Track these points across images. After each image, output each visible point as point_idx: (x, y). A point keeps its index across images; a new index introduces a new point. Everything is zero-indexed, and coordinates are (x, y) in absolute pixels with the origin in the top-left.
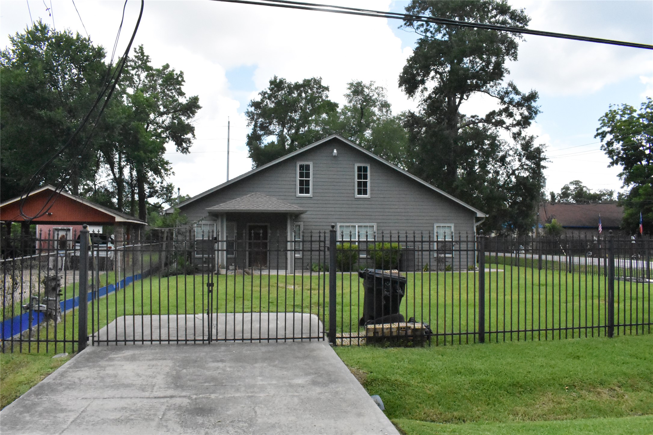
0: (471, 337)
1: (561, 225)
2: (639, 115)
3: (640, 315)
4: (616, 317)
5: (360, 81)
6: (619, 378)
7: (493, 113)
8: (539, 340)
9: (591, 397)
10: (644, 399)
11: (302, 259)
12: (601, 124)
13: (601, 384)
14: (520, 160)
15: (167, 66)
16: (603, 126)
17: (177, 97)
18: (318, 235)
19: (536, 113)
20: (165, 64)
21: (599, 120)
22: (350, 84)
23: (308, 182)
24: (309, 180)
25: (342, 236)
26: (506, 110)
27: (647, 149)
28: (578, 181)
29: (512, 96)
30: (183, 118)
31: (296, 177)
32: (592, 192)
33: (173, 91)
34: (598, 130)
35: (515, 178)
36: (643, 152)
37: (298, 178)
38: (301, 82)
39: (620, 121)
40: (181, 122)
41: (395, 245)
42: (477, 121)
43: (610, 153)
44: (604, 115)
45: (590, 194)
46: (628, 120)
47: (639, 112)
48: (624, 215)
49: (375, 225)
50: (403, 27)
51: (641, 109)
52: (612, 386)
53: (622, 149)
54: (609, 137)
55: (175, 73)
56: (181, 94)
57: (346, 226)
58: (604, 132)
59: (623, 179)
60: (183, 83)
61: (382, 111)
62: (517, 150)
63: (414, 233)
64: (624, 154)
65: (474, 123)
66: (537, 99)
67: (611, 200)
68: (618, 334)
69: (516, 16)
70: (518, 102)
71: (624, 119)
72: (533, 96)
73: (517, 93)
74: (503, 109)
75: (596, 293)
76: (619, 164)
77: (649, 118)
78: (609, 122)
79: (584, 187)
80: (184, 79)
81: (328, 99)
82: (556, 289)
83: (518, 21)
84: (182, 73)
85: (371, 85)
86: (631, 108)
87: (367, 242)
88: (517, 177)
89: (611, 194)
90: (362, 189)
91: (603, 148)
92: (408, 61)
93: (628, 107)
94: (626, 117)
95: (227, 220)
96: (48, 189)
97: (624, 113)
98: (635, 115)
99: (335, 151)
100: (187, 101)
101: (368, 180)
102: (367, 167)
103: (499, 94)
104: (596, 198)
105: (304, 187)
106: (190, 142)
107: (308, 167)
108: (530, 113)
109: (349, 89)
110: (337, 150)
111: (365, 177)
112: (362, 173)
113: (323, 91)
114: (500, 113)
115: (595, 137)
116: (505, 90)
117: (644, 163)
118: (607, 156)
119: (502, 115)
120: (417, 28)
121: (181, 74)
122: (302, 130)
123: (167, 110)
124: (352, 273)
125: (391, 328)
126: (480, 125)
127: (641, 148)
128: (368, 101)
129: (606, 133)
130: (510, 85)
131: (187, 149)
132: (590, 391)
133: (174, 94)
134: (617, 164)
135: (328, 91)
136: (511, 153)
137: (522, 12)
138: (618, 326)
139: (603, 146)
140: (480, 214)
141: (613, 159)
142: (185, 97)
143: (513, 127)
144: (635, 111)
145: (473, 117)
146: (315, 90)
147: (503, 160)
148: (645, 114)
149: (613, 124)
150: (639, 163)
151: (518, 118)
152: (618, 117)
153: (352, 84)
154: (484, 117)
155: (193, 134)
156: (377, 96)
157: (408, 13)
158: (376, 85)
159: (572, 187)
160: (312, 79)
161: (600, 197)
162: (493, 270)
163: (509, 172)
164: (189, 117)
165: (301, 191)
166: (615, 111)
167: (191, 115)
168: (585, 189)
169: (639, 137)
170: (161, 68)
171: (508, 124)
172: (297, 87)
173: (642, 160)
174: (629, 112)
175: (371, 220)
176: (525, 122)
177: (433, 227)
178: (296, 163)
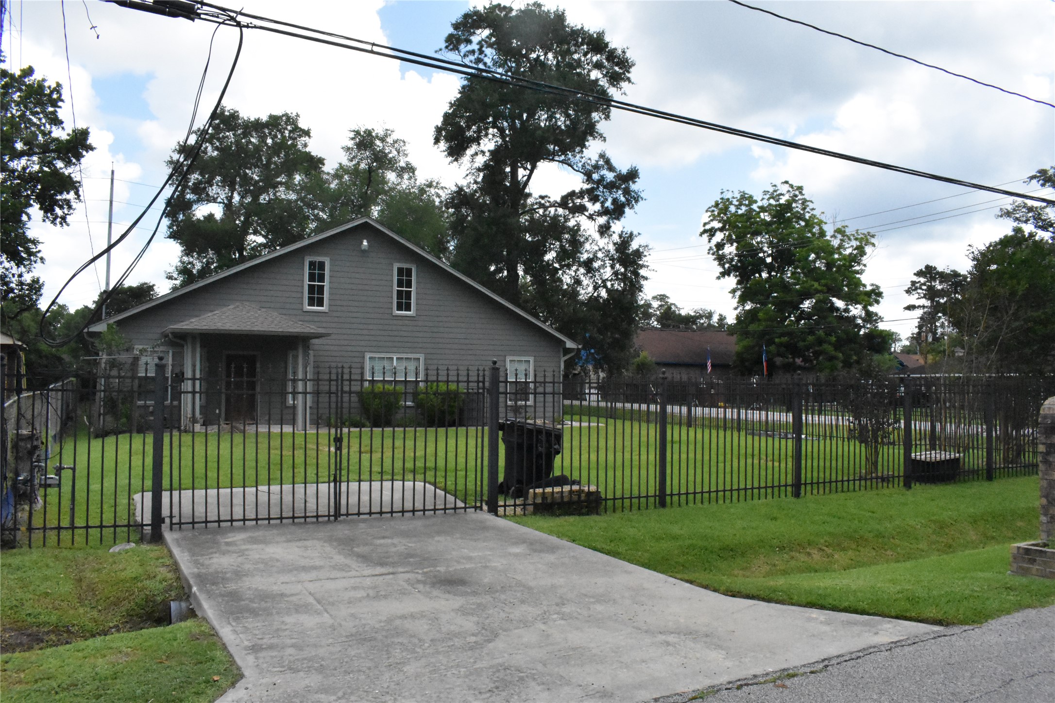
0: (651, 500)
1: (654, 359)
2: (759, 207)
3: (815, 474)
4: (803, 476)
5: (370, 128)
6: (825, 537)
7: (572, 194)
8: (724, 502)
9: (803, 557)
10: (853, 558)
12: (709, 217)
13: (809, 544)
14: (612, 267)
15: (29, 72)
16: (712, 220)
17: (48, 126)
18: (328, 371)
19: (637, 201)
20: (25, 66)
21: (707, 211)
22: (354, 131)
23: (321, 289)
25: (373, 373)
26: (589, 192)
27: (769, 256)
28: (664, 295)
29: (605, 172)
30: (59, 164)
31: (303, 281)
32: (683, 313)
33: (41, 116)
34: (705, 224)
35: (607, 291)
36: (763, 260)
37: (307, 282)
38: (264, 118)
39: (735, 215)
40: (56, 172)
41: (453, 387)
42: (548, 204)
43: (720, 259)
44: (713, 204)
45: (680, 315)
46: (746, 215)
47: (760, 204)
48: (738, 348)
49: (422, 357)
50: (442, 51)
51: (763, 199)
52: (820, 546)
53: (736, 255)
54: (719, 237)
55: (46, 84)
56: (56, 121)
57: (379, 358)
58: (713, 228)
59: (737, 297)
60: (60, 104)
61: (402, 178)
62: (609, 251)
63: (468, 370)
64: (738, 261)
65: (542, 206)
66: (637, 180)
67: (710, 325)
68: (805, 494)
69: (616, 57)
70: (611, 182)
71: (740, 212)
72: (633, 175)
73: (611, 168)
74: (587, 190)
75: (749, 451)
76: (732, 275)
77: (773, 213)
78: (719, 214)
79: (672, 304)
80: (63, 97)
81: (307, 150)
82: (692, 447)
83: (617, 64)
84: (58, 85)
85: (386, 136)
86: (751, 197)
87: (406, 382)
88: (609, 291)
89: (710, 316)
90: (404, 302)
91: (711, 252)
92: (452, 105)
93: (746, 196)
94: (744, 209)
95: (202, 346)
97: (741, 204)
98: (755, 207)
99: (365, 243)
100: (69, 135)
101: (413, 289)
102: (411, 270)
103: (583, 166)
104: (689, 321)
105: (316, 297)
106: (70, 207)
107: (322, 265)
108: (627, 200)
109: (353, 139)
110: (368, 242)
111: (409, 284)
112: (404, 279)
113: (300, 136)
114: (582, 194)
115: (701, 235)
116: (593, 162)
117: (765, 275)
118: (716, 263)
119: (584, 198)
120: (465, 56)
121: (58, 88)
122: (264, 199)
123: (29, 149)
124: (396, 429)
125: (562, 492)
126: (552, 210)
127: (761, 255)
128: (382, 160)
129: (716, 230)
130: (602, 156)
131: (64, 219)
132: (800, 552)
133: (44, 121)
134: (729, 275)
135: (309, 136)
136: (600, 255)
137: (624, 52)
138: (805, 484)
139: (711, 249)
140: (570, 344)
141: (724, 268)
142: (63, 128)
143: (598, 216)
144: (756, 202)
145: (542, 197)
146: (287, 133)
147: (588, 265)
148: (767, 207)
149: (725, 218)
150: (757, 275)
151: (608, 204)
152: (732, 209)
153: (357, 133)
154: (559, 200)
155: (77, 193)
156: (396, 153)
157: (455, 32)
158: (394, 136)
159: (655, 304)
160: (283, 116)
161: (695, 321)
162: (585, 424)
163: (596, 283)
164: (69, 163)
165: (311, 303)
166: (728, 199)
167: (74, 160)
168: (673, 308)
169: (759, 239)
170: (18, 73)
171: (591, 211)
172: (257, 126)
173: (763, 271)
174: (747, 202)
175: (413, 350)
176: (617, 211)
177: (505, 361)
178: (303, 258)
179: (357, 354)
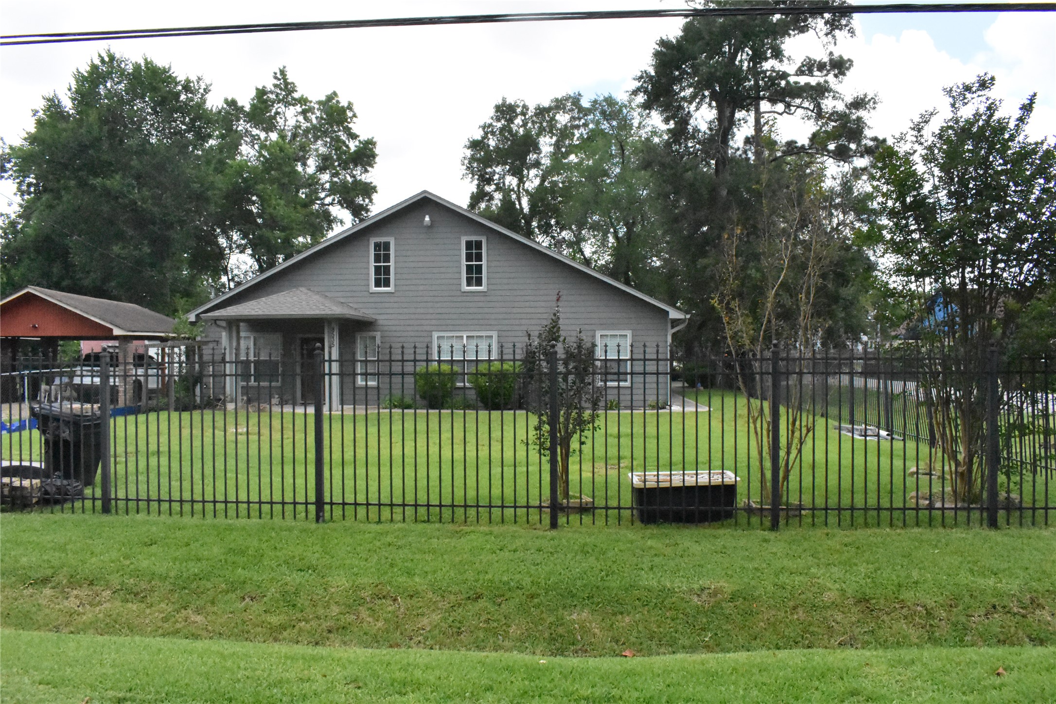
11: (378, 388)
15: (333, 96)
17: (346, 141)
23: (387, 270)
24: (389, 266)
25: (440, 352)
31: (369, 262)
37: (373, 264)
49: (495, 334)
55: (341, 105)
56: (353, 136)
57: (447, 337)
60: (353, 119)
80: (355, 114)
84: (350, 104)
90: (474, 275)
96: (28, 293)
99: (427, 218)
100: (357, 146)
101: (484, 263)
102: (481, 242)
105: (382, 279)
107: (387, 246)
110: (430, 218)
111: (479, 258)
112: (474, 251)
121: (351, 106)
140: (674, 314)
164: (364, 171)
165: (378, 284)
170: (323, 99)
172: (542, 111)
175: (489, 327)
177: (594, 336)
178: (368, 240)
179: (425, 334)
